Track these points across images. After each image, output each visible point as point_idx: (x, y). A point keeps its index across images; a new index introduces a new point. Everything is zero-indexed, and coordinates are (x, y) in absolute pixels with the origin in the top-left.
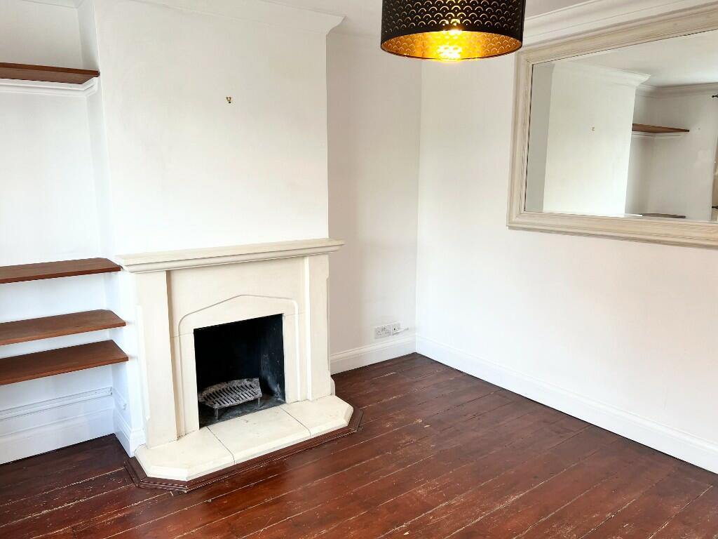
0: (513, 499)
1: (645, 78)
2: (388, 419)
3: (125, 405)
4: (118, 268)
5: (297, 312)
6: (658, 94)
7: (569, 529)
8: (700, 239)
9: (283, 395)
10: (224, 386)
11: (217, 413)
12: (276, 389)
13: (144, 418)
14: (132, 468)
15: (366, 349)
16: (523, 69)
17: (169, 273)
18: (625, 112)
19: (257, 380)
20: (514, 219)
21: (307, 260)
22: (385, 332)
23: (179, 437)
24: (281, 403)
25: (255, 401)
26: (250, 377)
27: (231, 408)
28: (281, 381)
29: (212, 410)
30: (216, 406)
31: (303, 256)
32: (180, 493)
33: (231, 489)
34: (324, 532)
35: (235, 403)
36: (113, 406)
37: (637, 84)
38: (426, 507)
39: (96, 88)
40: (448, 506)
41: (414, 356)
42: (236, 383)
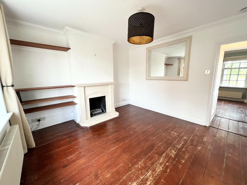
0: (150, 126)
1: (166, 55)
2: (126, 115)
3: (76, 113)
4: (75, 86)
5: (108, 95)
6: (168, 59)
7: (161, 130)
8: (180, 79)
9: (106, 111)
10: (94, 110)
11: (93, 115)
12: (104, 110)
13: (80, 115)
14: (78, 125)
15: (120, 103)
16: (148, 51)
17: (84, 87)
18: (163, 62)
19: (101, 109)
20: (147, 78)
21: (110, 85)
22: (123, 100)
23: (87, 119)
24: (105, 113)
25: (101, 112)
26: (99, 108)
27: (96, 114)
28: (105, 109)
29: (93, 114)
30: (93, 113)
31: (109, 85)
32: (88, 129)
33: (98, 128)
34: (117, 134)
35: (97, 113)
36: (73, 114)
37: (165, 56)
38: (135, 128)
39: (70, 52)
40: (139, 128)
41: (129, 105)
42: (97, 109)
